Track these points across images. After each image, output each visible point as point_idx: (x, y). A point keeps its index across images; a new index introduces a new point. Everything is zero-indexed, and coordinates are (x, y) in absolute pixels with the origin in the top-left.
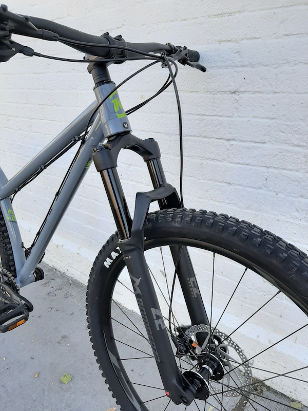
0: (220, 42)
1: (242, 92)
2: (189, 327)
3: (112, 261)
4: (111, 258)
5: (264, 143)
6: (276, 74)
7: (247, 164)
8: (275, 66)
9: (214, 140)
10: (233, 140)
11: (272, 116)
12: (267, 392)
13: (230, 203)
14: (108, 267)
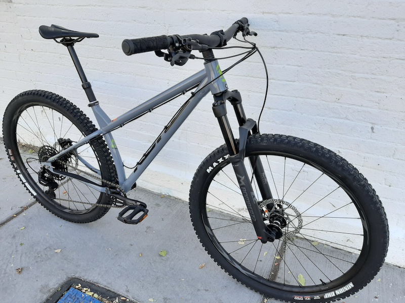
0: (263, 13)
1: (279, 48)
2: (262, 202)
3: (212, 168)
4: (212, 166)
5: (294, 81)
6: (303, 38)
7: (282, 95)
8: (302, 33)
9: (258, 79)
10: (273, 79)
11: (300, 65)
12: (297, 239)
13: (269, 121)
14: (209, 172)
